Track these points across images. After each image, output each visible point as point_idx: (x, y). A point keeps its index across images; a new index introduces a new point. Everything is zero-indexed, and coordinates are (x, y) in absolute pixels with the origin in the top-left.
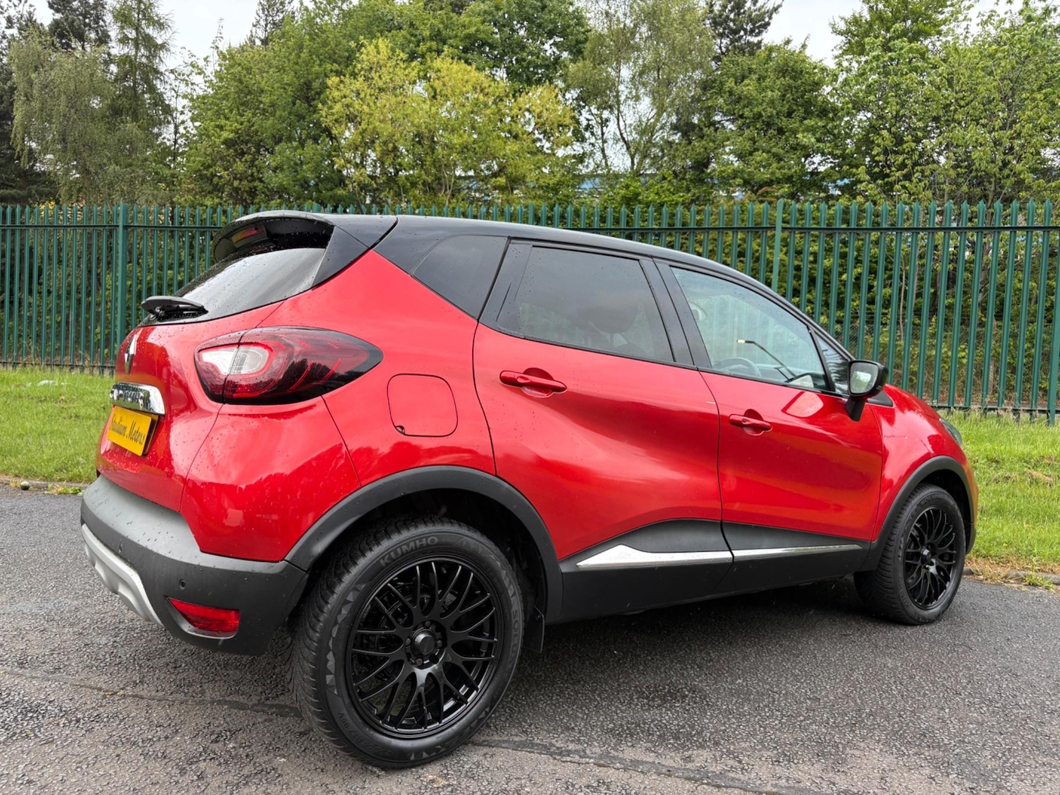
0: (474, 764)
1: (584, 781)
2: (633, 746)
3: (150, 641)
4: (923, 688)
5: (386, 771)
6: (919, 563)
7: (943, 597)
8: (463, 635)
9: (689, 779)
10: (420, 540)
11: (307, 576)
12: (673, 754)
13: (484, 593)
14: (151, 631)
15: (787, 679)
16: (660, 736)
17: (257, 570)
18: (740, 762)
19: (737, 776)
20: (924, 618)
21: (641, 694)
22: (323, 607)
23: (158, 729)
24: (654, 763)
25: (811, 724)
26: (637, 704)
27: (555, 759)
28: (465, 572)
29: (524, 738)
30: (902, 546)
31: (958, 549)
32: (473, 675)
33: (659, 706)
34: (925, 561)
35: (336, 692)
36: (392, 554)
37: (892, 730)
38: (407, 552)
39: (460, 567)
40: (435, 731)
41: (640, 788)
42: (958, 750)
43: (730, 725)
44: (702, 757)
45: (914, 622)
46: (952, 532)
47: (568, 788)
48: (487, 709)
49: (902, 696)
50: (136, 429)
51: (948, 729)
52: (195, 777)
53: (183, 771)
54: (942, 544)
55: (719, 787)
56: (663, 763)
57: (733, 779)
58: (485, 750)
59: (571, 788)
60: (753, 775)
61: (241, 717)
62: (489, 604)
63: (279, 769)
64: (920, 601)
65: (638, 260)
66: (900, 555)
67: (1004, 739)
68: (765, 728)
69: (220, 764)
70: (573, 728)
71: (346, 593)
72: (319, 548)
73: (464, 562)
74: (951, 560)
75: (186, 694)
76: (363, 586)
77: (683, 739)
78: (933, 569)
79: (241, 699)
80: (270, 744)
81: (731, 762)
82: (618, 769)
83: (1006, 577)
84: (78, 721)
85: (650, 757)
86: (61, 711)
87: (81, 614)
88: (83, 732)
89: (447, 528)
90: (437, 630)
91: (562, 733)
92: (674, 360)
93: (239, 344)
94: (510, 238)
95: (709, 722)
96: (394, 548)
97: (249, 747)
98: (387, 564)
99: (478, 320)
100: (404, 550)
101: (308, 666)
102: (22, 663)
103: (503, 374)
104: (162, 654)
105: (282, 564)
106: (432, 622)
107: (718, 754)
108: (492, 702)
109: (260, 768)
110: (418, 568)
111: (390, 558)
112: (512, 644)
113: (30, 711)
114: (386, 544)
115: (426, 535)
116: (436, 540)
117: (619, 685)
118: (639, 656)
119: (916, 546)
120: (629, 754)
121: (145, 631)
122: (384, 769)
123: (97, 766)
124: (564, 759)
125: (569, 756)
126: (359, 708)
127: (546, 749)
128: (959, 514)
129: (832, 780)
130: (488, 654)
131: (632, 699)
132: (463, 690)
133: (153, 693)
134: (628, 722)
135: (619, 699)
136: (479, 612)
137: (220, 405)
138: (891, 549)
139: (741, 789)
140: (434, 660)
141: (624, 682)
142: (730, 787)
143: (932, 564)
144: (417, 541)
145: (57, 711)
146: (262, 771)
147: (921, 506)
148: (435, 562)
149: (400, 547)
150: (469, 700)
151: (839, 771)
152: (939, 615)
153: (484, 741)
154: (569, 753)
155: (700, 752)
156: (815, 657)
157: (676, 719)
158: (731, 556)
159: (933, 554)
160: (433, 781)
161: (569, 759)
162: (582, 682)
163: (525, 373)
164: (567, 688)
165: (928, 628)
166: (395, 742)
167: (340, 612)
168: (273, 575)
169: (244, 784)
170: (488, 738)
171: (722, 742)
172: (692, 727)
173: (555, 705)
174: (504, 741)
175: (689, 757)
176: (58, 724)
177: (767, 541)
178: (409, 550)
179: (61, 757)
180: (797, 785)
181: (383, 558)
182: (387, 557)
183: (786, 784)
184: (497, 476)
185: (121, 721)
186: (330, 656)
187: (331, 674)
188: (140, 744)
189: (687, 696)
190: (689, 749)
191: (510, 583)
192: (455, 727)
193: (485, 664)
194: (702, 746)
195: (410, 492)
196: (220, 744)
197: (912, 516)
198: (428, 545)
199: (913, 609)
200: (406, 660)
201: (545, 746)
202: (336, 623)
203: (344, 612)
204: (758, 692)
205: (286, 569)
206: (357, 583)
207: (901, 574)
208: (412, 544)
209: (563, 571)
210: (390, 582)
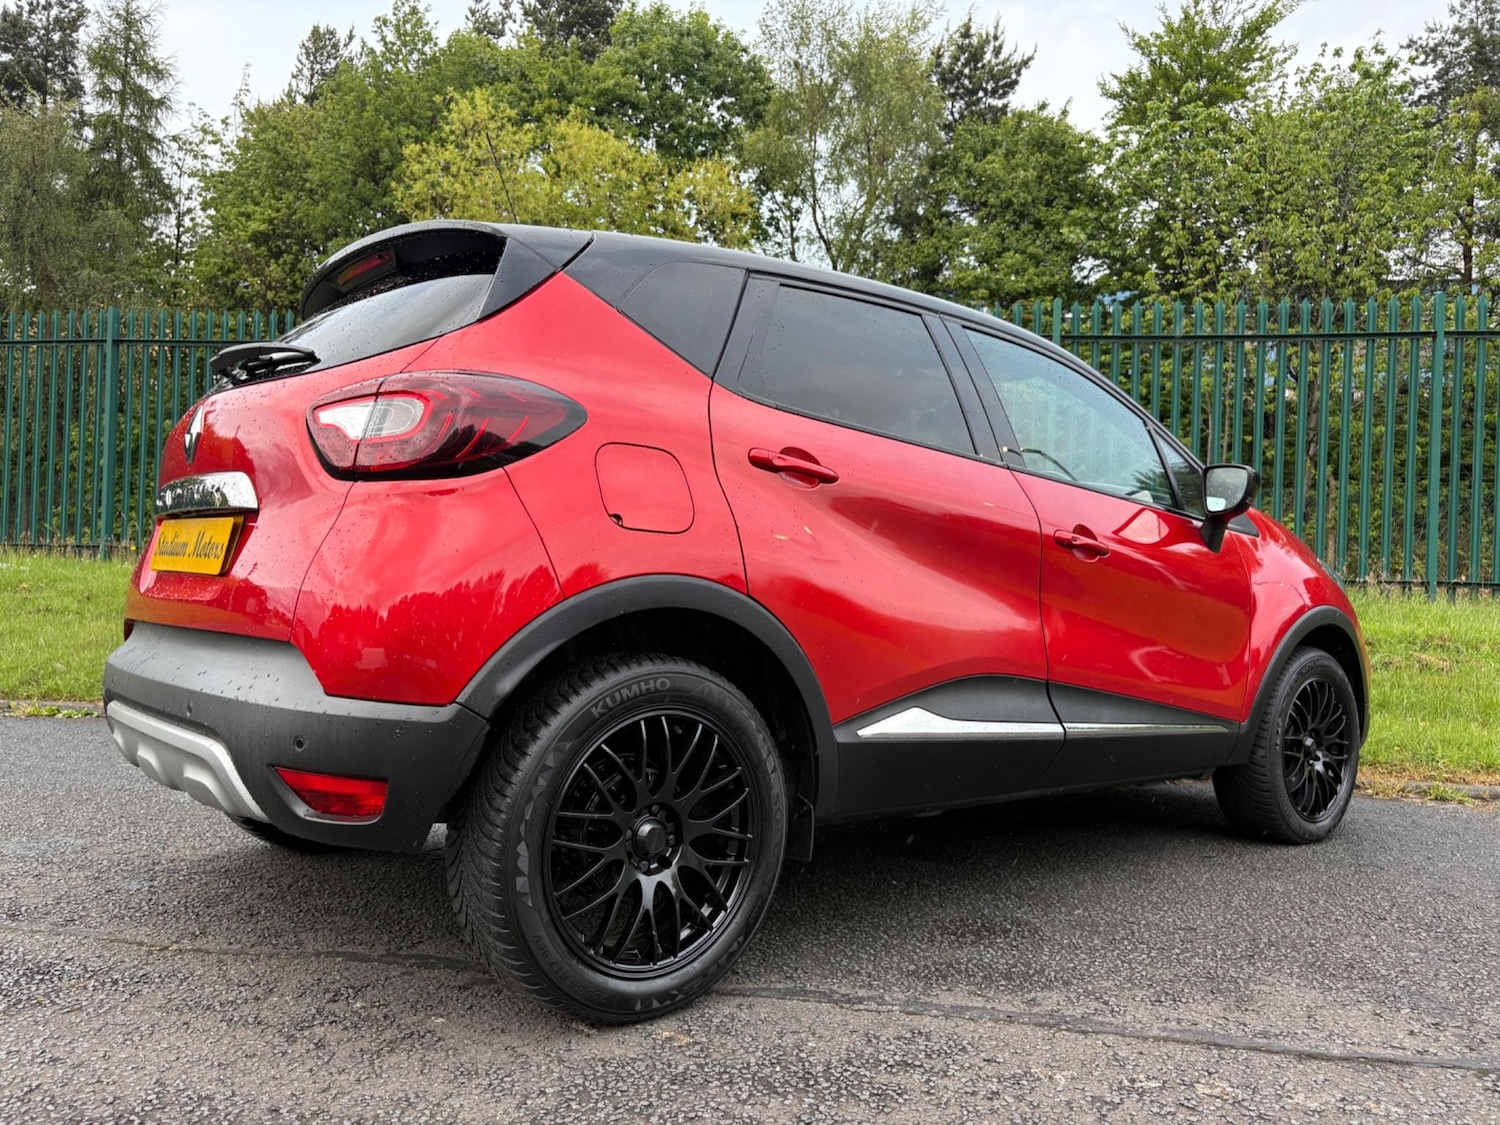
0: (726, 1016)
1: (891, 1032)
2: (949, 989)
3: (206, 884)
4: (1333, 913)
5: (598, 1030)
6: (1301, 756)
7: (1333, 807)
8: (706, 826)
9: (1041, 1025)
10: (647, 682)
11: (488, 728)
12: (1009, 997)
13: (732, 768)
14: (204, 872)
15: (1143, 907)
16: (984, 977)
17: (415, 718)
18: (1106, 1003)
19: (1107, 1020)
20: (1311, 834)
21: (944, 930)
22: (511, 777)
23: (242, 989)
24: (984, 1008)
25: (1192, 957)
26: (942, 942)
27: (842, 1007)
28: (707, 735)
29: (790, 985)
30: (1280, 730)
31: (1350, 739)
32: (720, 886)
33: (973, 942)
34: (1310, 755)
35: (530, 904)
36: (608, 700)
37: (1306, 961)
38: (629, 699)
39: (701, 726)
40: (668, 970)
41: (973, 1037)
42: (1403, 982)
43: (1079, 961)
44: (1051, 1000)
45: (1298, 840)
46: (1341, 715)
47: (870, 1041)
48: (741, 939)
49: (1308, 923)
50: (206, 539)
51: (1383, 958)
52: (312, 1046)
53: (291, 1039)
54: (1329, 731)
55: (1085, 1033)
56: (999, 1007)
57: (1102, 1023)
58: (739, 1000)
59: (875, 1041)
60: (1129, 1018)
61: (362, 972)
62: (739, 784)
63: (438, 1030)
64: (1304, 810)
65: (920, 315)
66: (1278, 742)
67: (1461, 967)
68: (1129, 964)
69: (346, 1028)
70: (858, 972)
71: (543, 754)
72: (507, 684)
73: (705, 718)
74: (1341, 753)
75: (274, 946)
76: (568, 745)
77: (1017, 980)
78: (1319, 767)
79: (361, 950)
80: (417, 1002)
81: (1094, 1005)
82: (936, 1017)
83: (1403, 790)
84: (115, 982)
85: (979, 1002)
86: (87, 972)
87: (93, 855)
88: (126, 996)
89: (682, 667)
90: (669, 819)
91: (844, 977)
92: (976, 453)
93: (377, 395)
94: (749, 271)
95: (1051, 960)
96: (610, 692)
97: (386, 1006)
98: (602, 715)
99: (712, 379)
100: (624, 695)
101: (490, 865)
102: (14, 915)
103: (753, 453)
104: (227, 899)
105: (444, 713)
106: (662, 806)
107: (1072, 996)
108: (747, 928)
109: (408, 1031)
110: (642, 723)
111: (605, 705)
112: (773, 843)
113: (38, 973)
114: (598, 686)
115: (654, 676)
116: (668, 685)
117: (910, 920)
118: (930, 886)
119: (1297, 731)
120: (947, 999)
121: (195, 873)
122: (592, 1026)
123: (156, 1037)
124: (856, 1007)
125: (861, 1003)
126: (562, 930)
127: (828, 997)
128: (1350, 689)
129: (1241, 1020)
130: (739, 857)
131: (933, 935)
132: (706, 911)
133: (225, 947)
134: (935, 963)
135: (915, 936)
136: (724, 796)
137: (349, 483)
138: (1265, 734)
139: (1117, 1034)
140: (665, 864)
141: (916, 917)
142: (1100, 1032)
143: (1317, 759)
144: (642, 684)
145: (79, 971)
146: (412, 1034)
147: (1302, 675)
148: (668, 718)
149: (619, 690)
150: (714, 925)
151: (1246, 1010)
152: (1330, 831)
153: (733, 990)
154: (861, 1000)
155: (1046, 993)
156: (1174, 882)
157: (1002, 957)
158: (1062, 731)
159: (1319, 744)
160: (670, 1039)
161: (862, 1007)
162: (857, 918)
163: (781, 453)
164: (837, 925)
165: (1318, 848)
166: (613, 983)
167: (536, 783)
168: (438, 724)
169: (389, 1052)
170: (739, 987)
171: (1075, 982)
172: (1028, 965)
173: (825, 945)
174: (763, 990)
175: (1033, 1000)
176: (85, 987)
177: (1106, 711)
178: (631, 695)
179: (97, 1027)
180: (1193, 1027)
181: (596, 705)
182: (601, 704)
183: (1179, 1027)
184: (749, 596)
185: (182, 981)
186: (522, 848)
187: (524, 875)
188: (218, 1008)
189: (1010, 930)
190: (1030, 991)
191: (769, 753)
192: (696, 965)
193: (734, 873)
194: (1045, 987)
195: (632, 610)
196: (342, 1004)
197: (1292, 688)
198: (657, 691)
199: (1297, 821)
200: (626, 860)
201: (825, 994)
202: (530, 798)
203: (542, 782)
204: (1108, 923)
205: (456, 719)
206: (560, 741)
207: (1279, 770)
208: (635, 688)
209: (839, 740)
210: (604, 742)
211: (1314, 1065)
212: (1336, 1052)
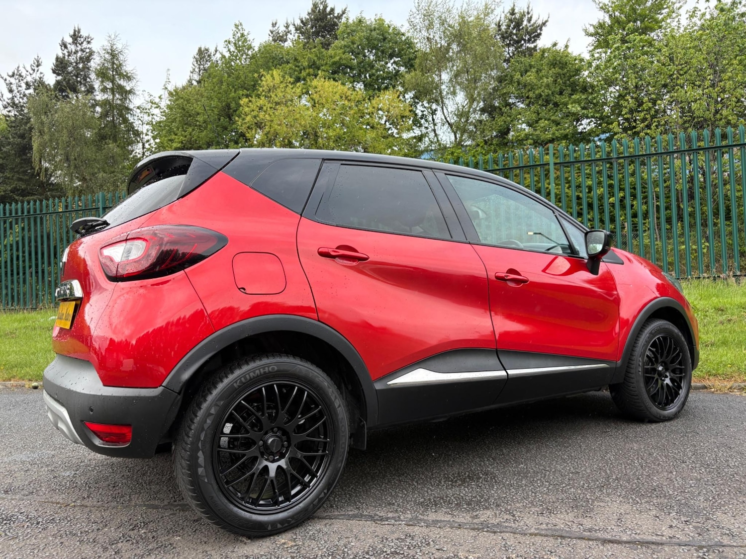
0: (317, 530)
1: (396, 536)
2: (436, 512)
3: (100, 472)
4: (658, 460)
5: (251, 540)
6: (656, 376)
7: (678, 401)
8: (303, 436)
9: (474, 529)
10: (264, 368)
11: (179, 397)
12: (465, 515)
13: (317, 407)
14: (102, 466)
15: (557, 462)
16: (456, 504)
17: (142, 395)
18: (514, 516)
19: (510, 525)
20: (664, 417)
21: (447, 479)
22: (194, 419)
23: (94, 525)
24: (449, 521)
25: (570, 488)
26: (444, 485)
27: (376, 523)
28: (301, 392)
29: (356, 512)
30: (641, 364)
31: (686, 365)
32: (314, 468)
33: (459, 485)
34: (661, 375)
35: (206, 480)
36: (243, 379)
37: (631, 488)
38: (254, 378)
39: (296, 388)
40: (286, 508)
41: (436, 537)
42: (679, 498)
43: (510, 494)
44: (486, 515)
45: (655, 419)
46: (679, 353)
47: (383, 541)
48: (326, 491)
49: (642, 466)
50: (68, 312)
51: (674, 485)
52: (114, 553)
53: (105, 549)
54: (672, 362)
55: (495, 532)
56: (457, 520)
57: (506, 527)
58: (327, 521)
59: (385, 541)
60: (522, 523)
61: (153, 514)
62: (321, 414)
63: (175, 543)
64: (660, 404)
65: (421, 171)
66: (640, 370)
67: (715, 488)
68: (535, 493)
69: (133, 544)
70: (394, 504)
71: (209, 408)
72: (186, 376)
73: (299, 384)
74: (681, 373)
75: (117, 502)
76: (222, 403)
77: (472, 505)
78: (667, 381)
79: (156, 503)
80: (172, 529)
81: (506, 517)
82: (422, 526)
83: (731, 388)
84: (38, 523)
85: (448, 518)
86: (27, 518)
87: (56, 459)
88: (40, 530)
89: (285, 359)
90: (283, 435)
91: (385, 507)
92: (452, 237)
93: (126, 240)
94: (324, 160)
95: (495, 492)
96: (244, 375)
97: (156, 531)
98: (239, 387)
99: (301, 215)
100: (251, 376)
101: (185, 463)
102: (7, 491)
103: (320, 250)
104: (107, 479)
105: (160, 389)
106: (279, 429)
107: (497, 512)
108: (329, 486)
109: (160, 545)
110: (263, 388)
111: (241, 382)
112: (341, 443)
113: (5, 520)
114: (237, 373)
115: (268, 365)
116: (276, 368)
117: (432, 475)
118: (450, 455)
119: (653, 364)
120: (432, 516)
121: (98, 466)
122: (249, 538)
123: (45, 550)
124: (384, 523)
125: (387, 521)
126: (225, 492)
127: (372, 518)
128: (683, 339)
129: (581, 523)
130: (324, 451)
131: (440, 482)
132: (307, 479)
133: (95, 503)
134: (435, 497)
135: (431, 483)
136: (313, 420)
137: (116, 283)
138: (632, 366)
139: (511, 533)
140: (282, 456)
141: (436, 472)
142: (504, 532)
143: (666, 377)
144: (261, 370)
145: (24, 518)
146: (162, 546)
147: (652, 334)
148: (277, 385)
149: (249, 374)
150: (311, 485)
151: (587, 516)
152: (676, 414)
153: (327, 516)
154: (387, 519)
155: (485, 512)
156: (580, 447)
157: (471, 492)
158: (506, 374)
159: (666, 369)
160: (284, 543)
161: (386, 523)
162: (405, 475)
163: (336, 248)
164: (394, 479)
165: (668, 424)
166: (255, 517)
167: (206, 422)
168: (154, 397)
169: (147, 555)
170: (330, 514)
171: (502, 504)
172: (482, 497)
173: (383, 490)
174: (341, 515)
175: (476, 516)
176: (23, 526)
178: (255, 375)
179: (20, 547)
180: (554, 527)
181: (236, 382)
182: (238, 381)
183: (546, 528)
184: (319, 321)
185: (68, 521)
186: (200, 454)
187: (202, 467)
188: (79, 535)
189: (481, 478)
190: (477, 511)
191: (336, 398)
192: (301, 505)
193: (322, 457)
194: (487, 508)
195: (252, 334)
196: (135, 531)
197: (646, 342)
198: (270, 372)
199: (655, 410)
200: (259, 456)
201: (371, 516)
202: (203, 429)
203: (209, 421)
204: (534, 472)
205: (162, 393)
206: (217, 401)
207: (642, 385)
208: (257, 372)
209: (377, 388)
210: (243, 400)
211: (609, 546)
212: (624, 539)
